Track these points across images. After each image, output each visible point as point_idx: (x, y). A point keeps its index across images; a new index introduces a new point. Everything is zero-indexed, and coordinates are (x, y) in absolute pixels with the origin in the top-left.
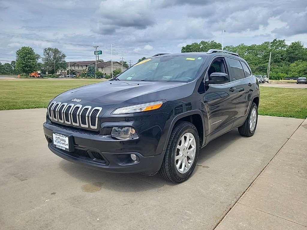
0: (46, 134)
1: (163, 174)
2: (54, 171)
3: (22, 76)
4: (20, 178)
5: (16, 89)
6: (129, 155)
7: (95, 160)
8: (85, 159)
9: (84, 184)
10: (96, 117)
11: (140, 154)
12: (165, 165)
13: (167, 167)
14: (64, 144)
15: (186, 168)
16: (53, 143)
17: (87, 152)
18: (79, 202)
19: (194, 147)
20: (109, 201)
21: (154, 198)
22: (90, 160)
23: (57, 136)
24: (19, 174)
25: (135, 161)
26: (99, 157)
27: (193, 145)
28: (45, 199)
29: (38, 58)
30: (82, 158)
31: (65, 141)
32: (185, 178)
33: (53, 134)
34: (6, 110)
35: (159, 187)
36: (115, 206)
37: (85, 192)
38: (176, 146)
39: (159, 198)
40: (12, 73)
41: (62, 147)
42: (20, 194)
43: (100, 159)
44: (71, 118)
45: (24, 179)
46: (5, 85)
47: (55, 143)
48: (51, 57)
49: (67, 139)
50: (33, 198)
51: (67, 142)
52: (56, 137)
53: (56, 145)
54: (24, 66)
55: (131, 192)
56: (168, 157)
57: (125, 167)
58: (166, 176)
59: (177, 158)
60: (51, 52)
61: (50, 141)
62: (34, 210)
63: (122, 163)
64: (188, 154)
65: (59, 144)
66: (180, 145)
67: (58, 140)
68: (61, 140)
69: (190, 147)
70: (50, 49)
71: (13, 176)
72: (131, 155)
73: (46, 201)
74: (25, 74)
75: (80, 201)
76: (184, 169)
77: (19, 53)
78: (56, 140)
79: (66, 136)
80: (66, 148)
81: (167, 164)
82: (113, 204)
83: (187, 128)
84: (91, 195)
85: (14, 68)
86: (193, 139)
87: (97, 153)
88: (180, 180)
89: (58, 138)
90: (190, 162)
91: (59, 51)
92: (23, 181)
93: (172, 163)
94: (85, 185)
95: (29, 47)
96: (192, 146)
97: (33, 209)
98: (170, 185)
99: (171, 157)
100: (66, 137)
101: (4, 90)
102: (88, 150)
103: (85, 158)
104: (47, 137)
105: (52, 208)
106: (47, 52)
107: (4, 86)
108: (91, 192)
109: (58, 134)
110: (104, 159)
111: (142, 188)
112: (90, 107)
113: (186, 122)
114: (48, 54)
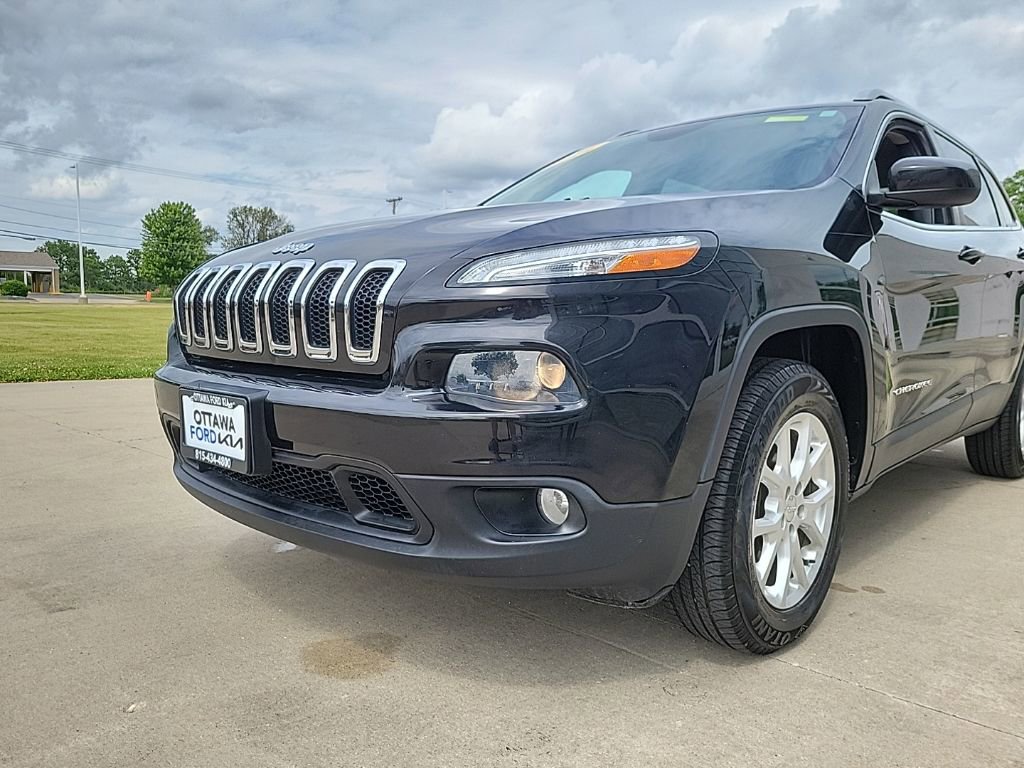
0: (164, 412)
1: (689, 601)
2: (195, 580)
3: (160, 295)
4: (48, 602)
5: (132, 327)
6: (532, 493)
7: (365, 518)
8: (321, 515)
9: (316, 636)
10: (374, 303)
11: (585, 491)
12: (706, 560)
13: (713, 570)
14: (228, 440)
15: (791, 584)
16: (184, 440)
17: (328, 478)
18: (286, 722)
19: (826, 487)
20: (431, 725)
21: (652, 724)
22: (342, 520)
23: (202, 408)
24: (47, 586)
25: (560, 526)
26: (387, 504)
27: (823, 478)
28: (128, 698)
29: (209, 240)
30: (307, 512)
31: (232, 427)
32: (793, 632)
33: (185, 398)
34: (81, 379)
35: (668, 670)
36: (459, 753)
37: (318, 678)
38: (754, 469)
39: (679, 723)
40: (129, 287)
41: (218, 455)
42: (23, 667)
43: (388, 512)
44: (262, 324)
45: (61, 605)
46: (100, 318)
47: (191, 441)
48: (252, 236)
49: (238, 415)
50: (74, 690)
51: (240, 432)
52: (196, 412)
53: (195, 449)
54: (166, 264)
55: (534, 684)
56: (716, 515)
57: (515, 554)
58: (704, 611)
59: (757, 527)
60: (250, 219)
61: (175, 434)
62: (61, 749)
63: (494, 536)
64: (803, 515)
65: (205, 445)
66: (772, 466)
67: (202, 426)
68: (216, 423)
69: (811, 488)
70: (246, 211)
71: (21, 592)
72: (544, 490)
73: (131, 709)
74: (169, 289)
75: (287, 717)
76: (788, 590)
77: (150, 222)
78: (196, 426)
79: (234, 399)
80: (232, 459)
81: (714, 554)
82: (449, 743)
83: (802, 387)
84: (341, 691)
85: (135, 273)
86: (823, 446)
87: (375, 484)
88: (769, 642)
89: (204, 413)
90: (810, 555)
91: (275, 217)
92: (53, 615)
93: (738, 549)
94: (322, 644)
95: (182, 203)
96: (820, 482)
97: (60, 743)
98: (721, 661)
99: (734, 519)
100: (234, 407)
101: (91, 330)
102: (334, 467)
103: (320, 508)
104: (169, 422)
105: (150, 745)
106: (239, 218)
107: (97, 321)
108: (344, 678)
109: (204, 398)
110: (408, 515)
111: (586, 672)
112: (348, 266)
113: (794, 362)
114: (242, 226)
